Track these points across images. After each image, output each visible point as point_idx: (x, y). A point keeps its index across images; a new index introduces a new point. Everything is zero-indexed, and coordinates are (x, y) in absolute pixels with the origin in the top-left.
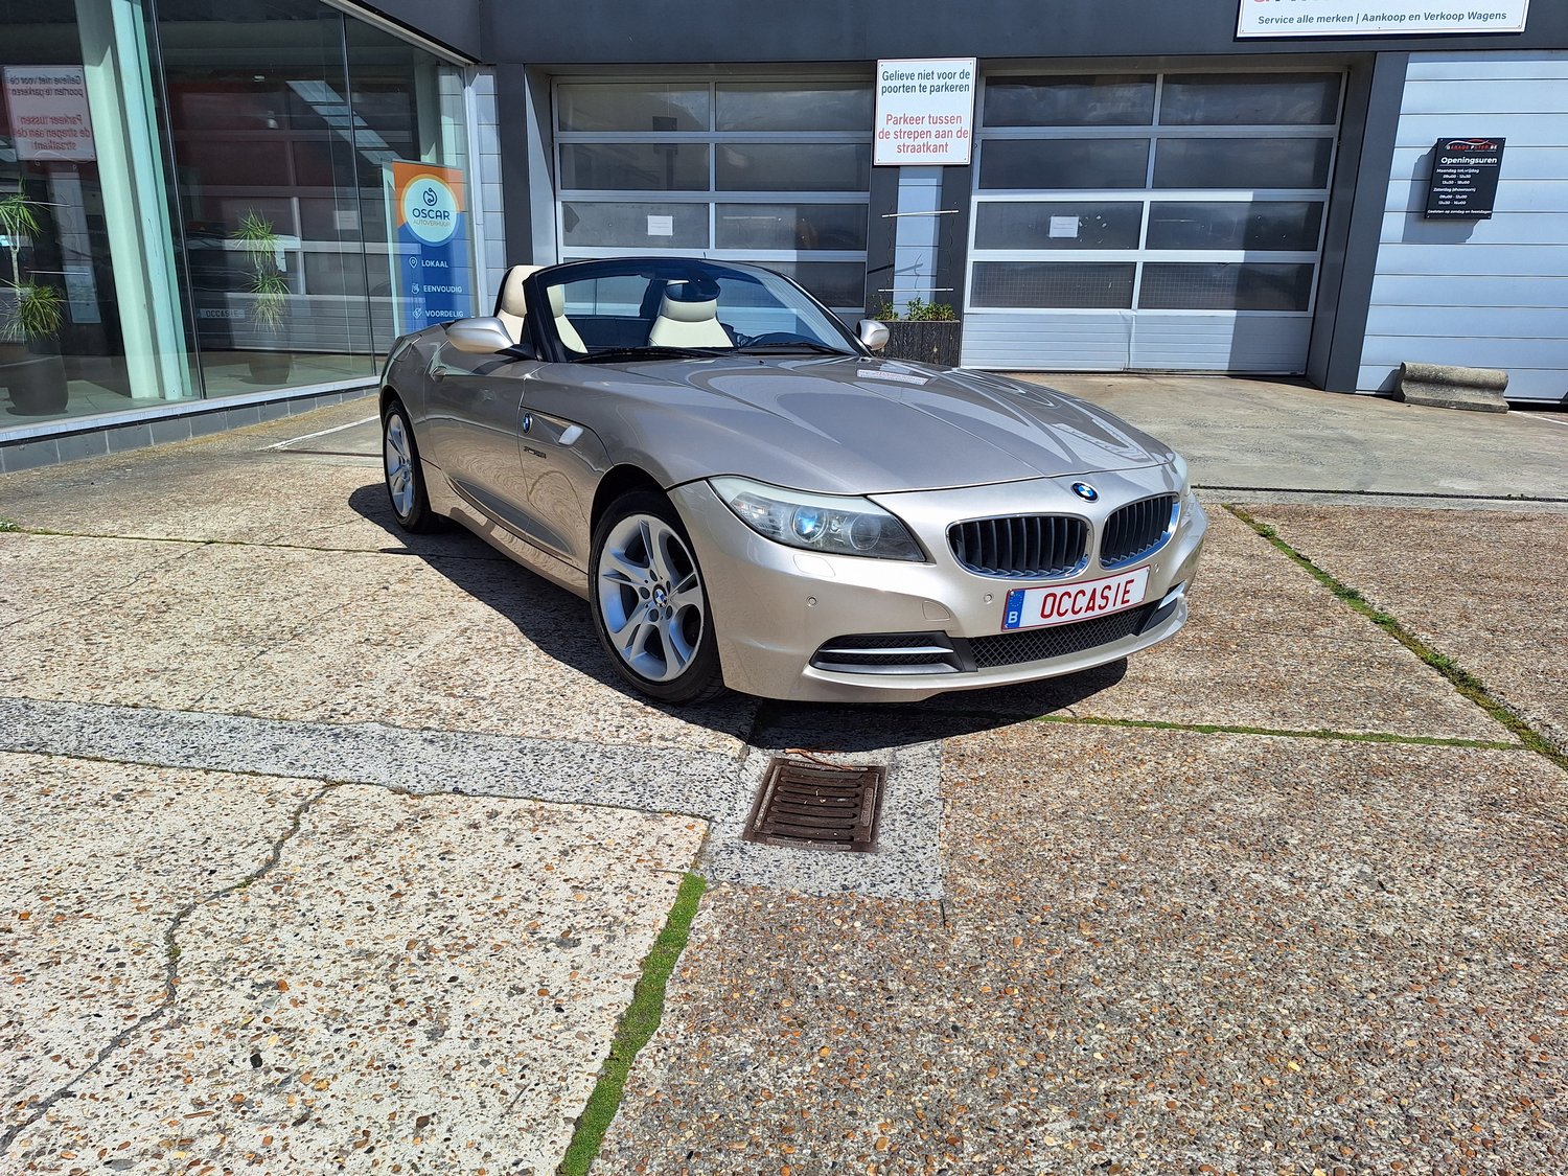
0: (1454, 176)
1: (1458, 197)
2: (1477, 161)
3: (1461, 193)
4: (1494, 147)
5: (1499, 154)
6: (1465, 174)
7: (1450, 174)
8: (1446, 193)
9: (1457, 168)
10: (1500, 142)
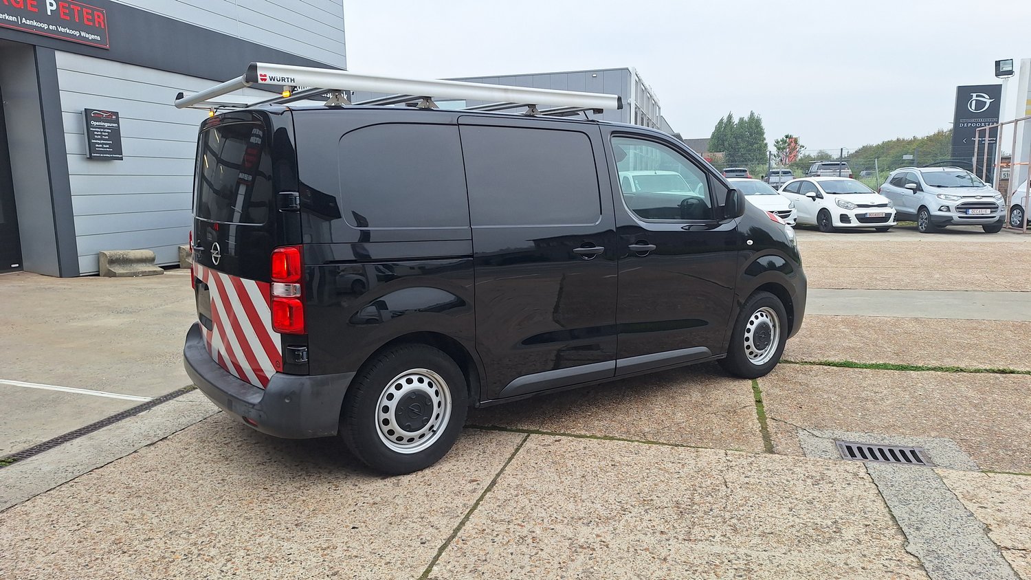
0: (100, 133)
1: (105, 146)
2: (109, 125)
3: (106, 144)
4: (113, 117)
5: (117, 121)
6: (105, 132)
7: (98, 131)
8: (99, 144)
9: (98, 128)
10: (116, 114)
